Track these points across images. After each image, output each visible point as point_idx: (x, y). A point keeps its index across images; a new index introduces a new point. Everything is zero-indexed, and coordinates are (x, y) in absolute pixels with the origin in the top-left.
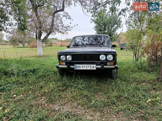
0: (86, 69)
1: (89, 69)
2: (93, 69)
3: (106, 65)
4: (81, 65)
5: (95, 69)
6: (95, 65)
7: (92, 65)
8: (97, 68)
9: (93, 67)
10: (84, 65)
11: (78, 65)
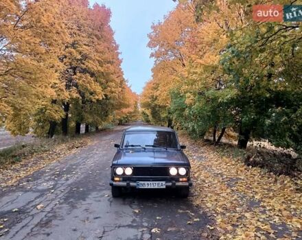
0: (152, 187)
1: (156, 187)
2: (162, 187)
3: (179, 181)
4: (146, 183)
5: (164, 187)
6: (164, 183)
7: (161, 182)
8: (166, 186)
9: (161, 185)
10: (149, 182)
11: (142, 182)
